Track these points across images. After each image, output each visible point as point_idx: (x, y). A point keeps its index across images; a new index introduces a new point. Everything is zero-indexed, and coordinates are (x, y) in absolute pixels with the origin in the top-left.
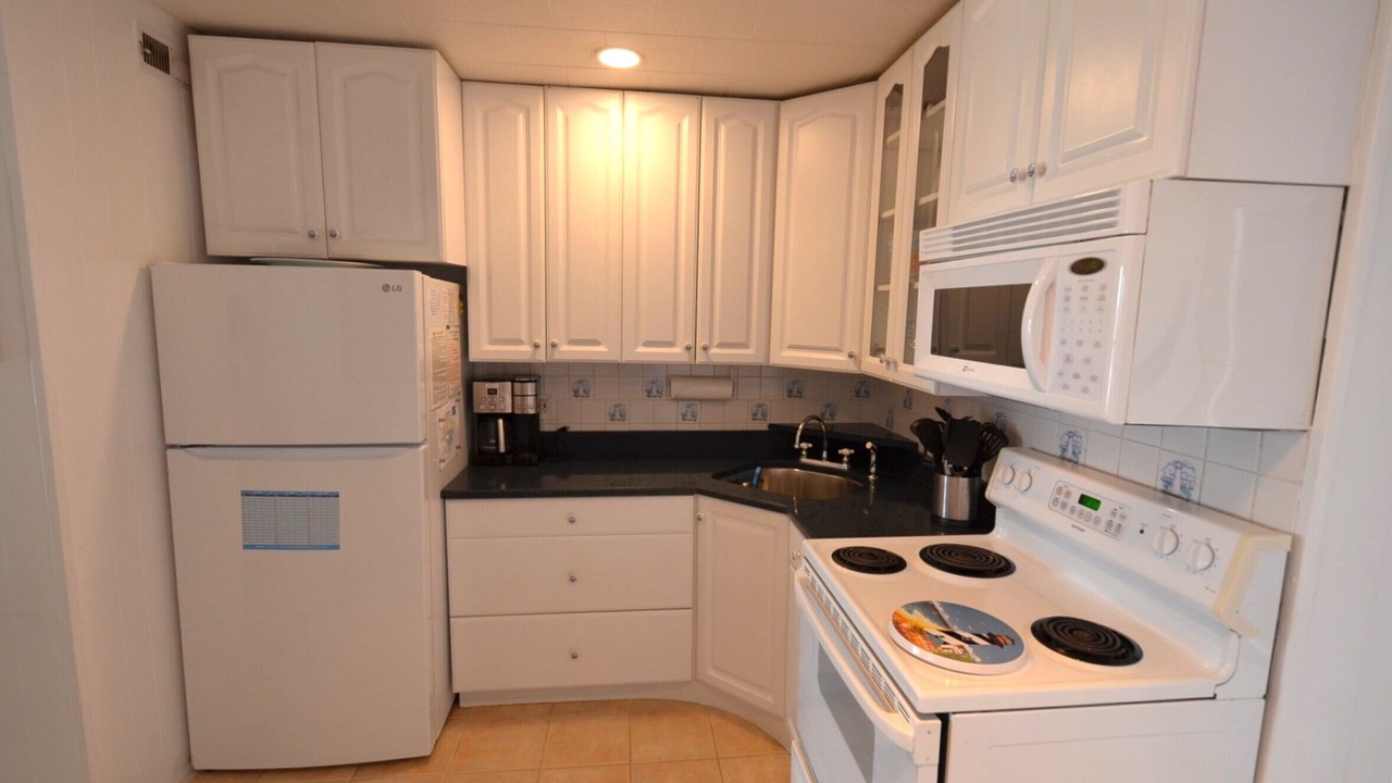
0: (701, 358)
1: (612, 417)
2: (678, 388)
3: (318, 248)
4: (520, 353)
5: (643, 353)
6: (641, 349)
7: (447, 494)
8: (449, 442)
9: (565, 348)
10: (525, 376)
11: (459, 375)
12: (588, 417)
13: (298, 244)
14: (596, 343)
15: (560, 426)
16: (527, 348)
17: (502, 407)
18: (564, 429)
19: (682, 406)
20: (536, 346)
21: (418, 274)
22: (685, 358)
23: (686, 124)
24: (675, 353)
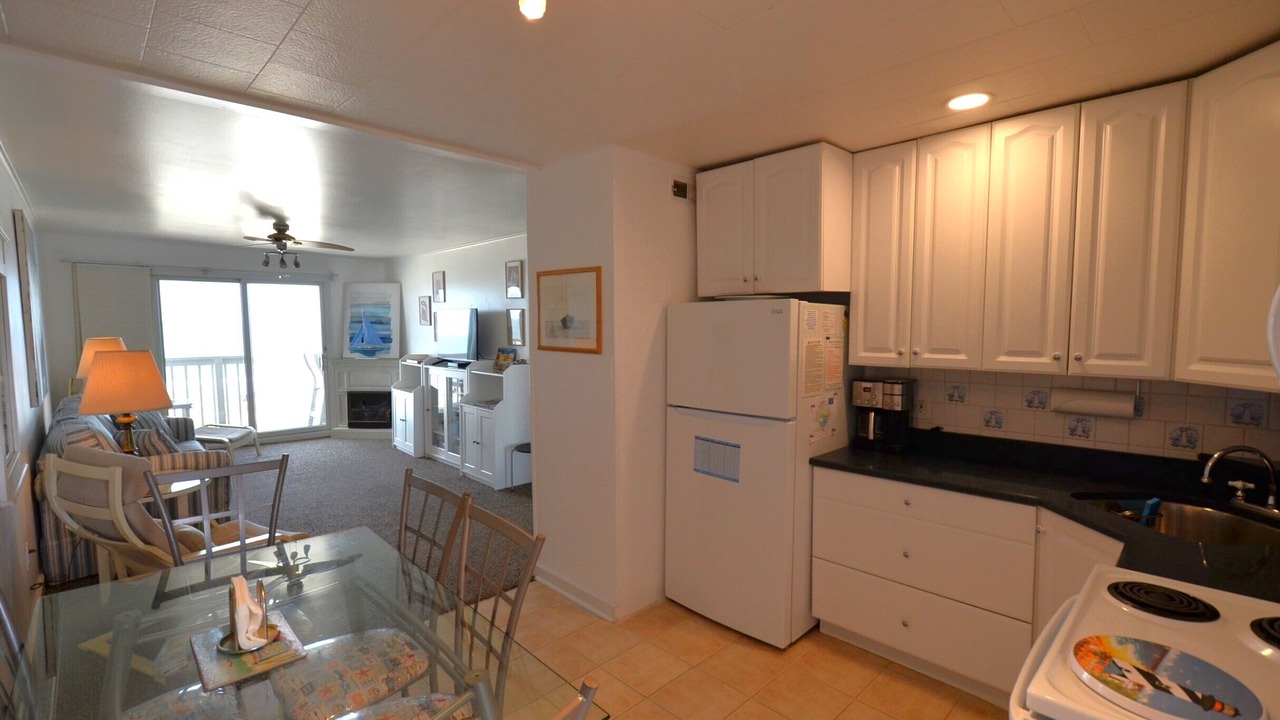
0: (1075, 369)
1: (988, 423)
2: (1058, 400)
3: (749, 288)
4: (888, 358)
5: (1005, 361)
6: (1003, 358)
7: (815, 462)
8: (824, 424)
9: (927, 355)
10: (894, 379)
11: (841, 375)
12: (963, 419)
13: (739, 287)
14: (957, 352)
15: (934, 426)
16: (893, 355)
17: (874, 402)
18: (937, 429)
19: (1071, 421)
20: (900, 354)
21: (794, 302)
22: (1055, 369)
23: (1059, 135)
24: (1043, 363)
